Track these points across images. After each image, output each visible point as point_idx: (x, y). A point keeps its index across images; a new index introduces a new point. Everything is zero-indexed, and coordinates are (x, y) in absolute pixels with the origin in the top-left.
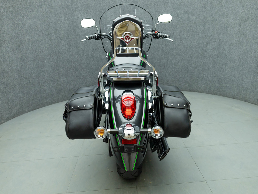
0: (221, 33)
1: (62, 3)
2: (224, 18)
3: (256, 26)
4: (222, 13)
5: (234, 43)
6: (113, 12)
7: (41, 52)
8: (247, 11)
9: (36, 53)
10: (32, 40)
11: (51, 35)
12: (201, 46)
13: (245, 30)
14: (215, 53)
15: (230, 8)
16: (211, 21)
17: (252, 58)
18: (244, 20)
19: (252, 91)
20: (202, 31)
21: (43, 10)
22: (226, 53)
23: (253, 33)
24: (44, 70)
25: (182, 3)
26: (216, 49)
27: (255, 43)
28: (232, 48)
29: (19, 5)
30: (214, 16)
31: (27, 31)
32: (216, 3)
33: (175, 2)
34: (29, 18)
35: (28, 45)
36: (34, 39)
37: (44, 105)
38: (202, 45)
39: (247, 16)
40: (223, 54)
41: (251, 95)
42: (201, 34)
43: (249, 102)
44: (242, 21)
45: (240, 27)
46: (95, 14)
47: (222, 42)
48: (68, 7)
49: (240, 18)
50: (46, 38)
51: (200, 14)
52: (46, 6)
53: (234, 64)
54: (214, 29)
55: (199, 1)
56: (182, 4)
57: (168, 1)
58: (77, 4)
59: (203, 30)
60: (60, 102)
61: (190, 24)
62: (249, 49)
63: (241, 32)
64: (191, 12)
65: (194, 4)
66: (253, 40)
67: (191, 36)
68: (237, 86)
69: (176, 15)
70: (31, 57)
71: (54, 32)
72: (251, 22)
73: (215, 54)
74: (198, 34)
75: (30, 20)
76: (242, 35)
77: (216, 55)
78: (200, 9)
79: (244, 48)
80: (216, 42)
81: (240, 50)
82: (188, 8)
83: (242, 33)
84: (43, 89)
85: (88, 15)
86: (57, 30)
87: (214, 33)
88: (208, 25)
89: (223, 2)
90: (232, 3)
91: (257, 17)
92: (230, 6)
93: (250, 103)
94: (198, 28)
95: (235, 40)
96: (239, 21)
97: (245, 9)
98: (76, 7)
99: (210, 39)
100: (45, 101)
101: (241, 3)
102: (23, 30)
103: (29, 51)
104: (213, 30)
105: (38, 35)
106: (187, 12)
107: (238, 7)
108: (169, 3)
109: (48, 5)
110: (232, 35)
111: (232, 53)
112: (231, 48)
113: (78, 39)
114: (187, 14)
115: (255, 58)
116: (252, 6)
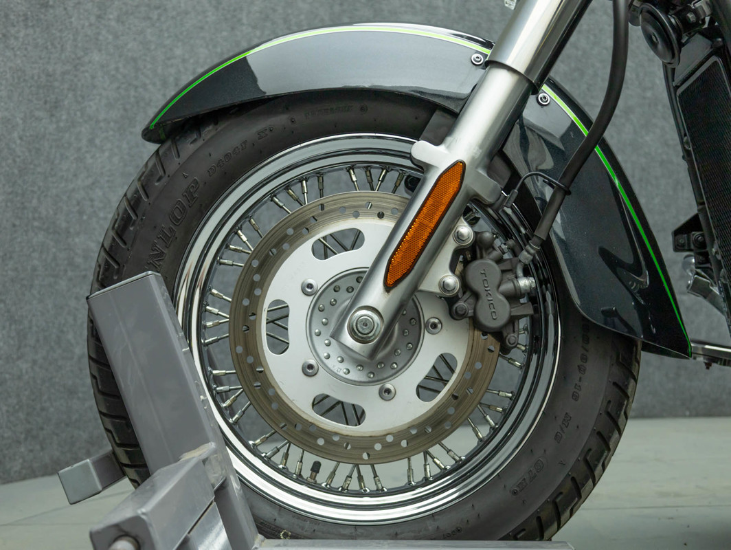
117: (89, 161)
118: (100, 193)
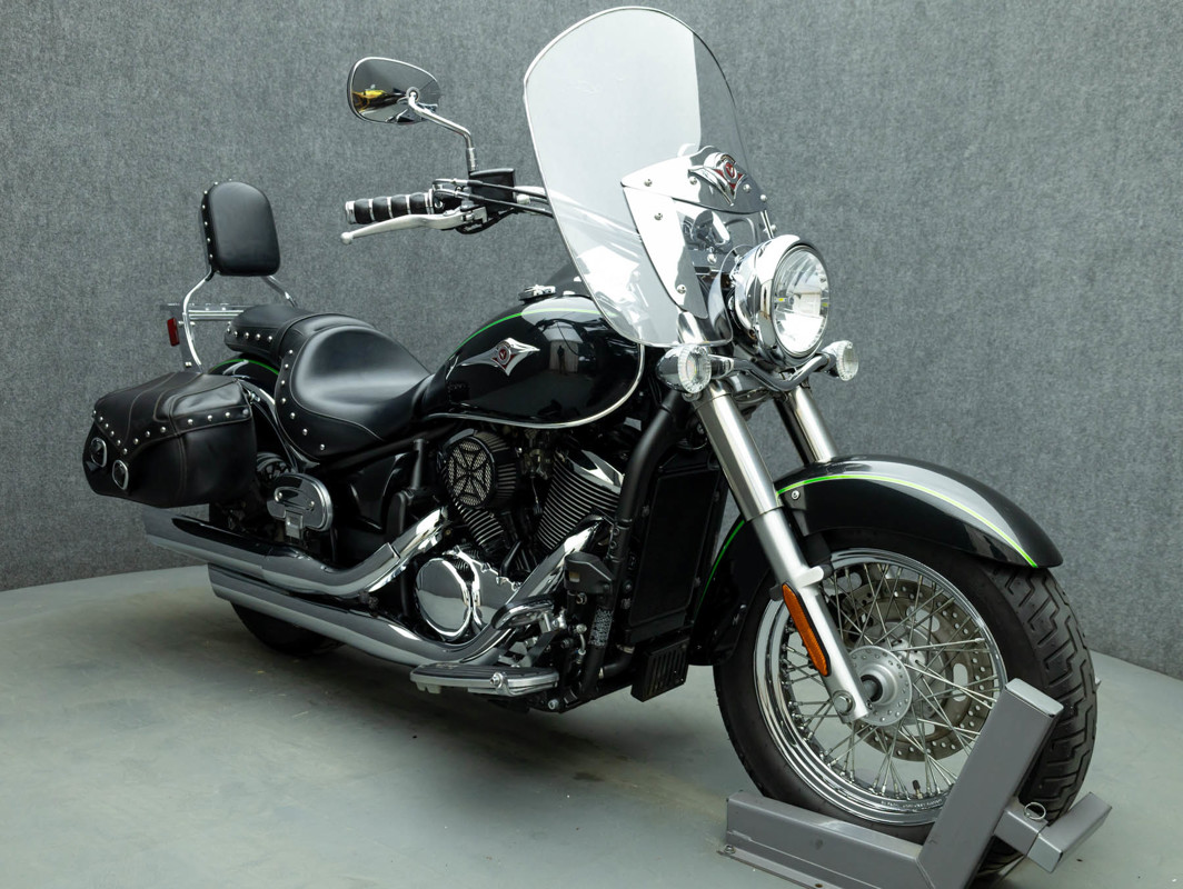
0: (1000, 311)
1: (235, 77)
2: (1013, 242)
3: (1166, 286)
4: (1006, 215)
5: (1059, 360)
6: (486, 155)
7: (82, 293)
8: (1124, 213)
9: (56, 291)
10: (47, 224)
11: (153, 217)
12: (901, 365)
13: (1115, 301)
14: (965, 400)
15: (1045, 195)
16: (954, 251)
17: (1143, 433)
18: (1110, 255)
19: (1142, 601)
20: (907, 292)
21: (136, 92)
22: (1021, 405)
23: (1148, 318)
24: (85, 388)
25: (820, 153)
26: (969, 381)
27: (1160, 363)
28: (1050, 384)
29: (14, 44)
30: (967, 225)
31: (32, 173)
32: (981, 170)
33: (787, 147)
34: (55, 116)
35: (21, 246)
36: (60, 222)
37: (49, 574)
38: (905, 362)
39: (1125, 236)
40: (1003, 408)
41: (1136, 619)
42: (901, 308)
43: (1125, 657)
44: (1098, 257)
45: (1088, 288)
46: (398, 152)
47: (1002, 352)
48: (264, 100)
49: (1091, 244)
50: (124, 228)
51: (901, 214)
52: (157, 73)
53: (1054, 463)
54: (968, 288)
55: (903, 155)
56: (821, 162)
57: (754, 141)
58: (312, 92)
59: (915, 290)
60: (142, 569)
61: (850, 256)
62: (1131, 393)
63: (1096, 310)
64: (861, 202)
65: (879, 165)
66: (1151, 349)
67: (854, 312)
68: (1068, 571)
69: (790, 207)
70: (25, 305)
71: (170, 204)
72: (1142, 264)
73: (967, 406)
74: (890, 307)
75: (60, 126)
76: (1098, 325)
77: (968, 411)
78: (904, 191)
79: (1107, 388)
80: (971, 351)
81: (1087, 397)
82: (847, 182)
83: (1098, 312)
84: (57, 485)
85: (359, 154)
86: (190, 199)
87: (963, 306)
88: (938, 267)
89: (1012, 166)
90: (1055, 174)
91: (1168, 243)
92: (1045, 187)
93: (1127, 660)
94: (891, 279)
95: (1066, 347)
96: (1084, 257)
97: (1114, 206)
98: (305, 103)
99: (946, 333)
100: (59, 555)
101: (1095, 176)
102: (11, 165)
103: (19, 277)
104: (959, 290)
105: (86, 204)
106: (842, 198)
107: (1081, 196)
108: (760, 148)
109: (167, 73)
110: (1053, 324)
111: (1045, 406)
112: (1045, 384)
113: (290, 259)
114: (841, 209)
115: (1159, 437)
116: (1149, 192)
117: (10, 359)
118: (19, 384)
